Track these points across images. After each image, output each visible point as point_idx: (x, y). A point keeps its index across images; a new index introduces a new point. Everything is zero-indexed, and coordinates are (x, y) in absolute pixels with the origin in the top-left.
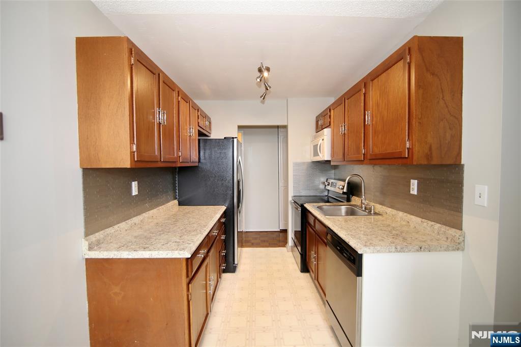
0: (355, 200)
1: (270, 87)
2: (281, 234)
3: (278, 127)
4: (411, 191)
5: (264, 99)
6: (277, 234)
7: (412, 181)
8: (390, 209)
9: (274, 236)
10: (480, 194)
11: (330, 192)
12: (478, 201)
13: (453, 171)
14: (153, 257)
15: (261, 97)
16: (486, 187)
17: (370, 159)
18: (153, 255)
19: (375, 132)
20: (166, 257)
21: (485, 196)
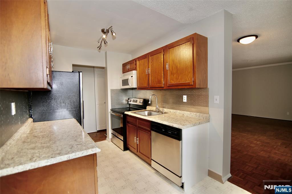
0: (148, 108)
1: (107, 43)
2: (98, 134)
3: (94, 67)
4: (184, 100)
5: (100, 49)
6: (96, 133)
7: (184, 96)
8: (172, 110)
9: (95, 135)
10: (216, 99)
11: (131, 105)
12: (215, 102)
13: (204, 91)
14: (70, 159)
15: (98, 48)
16: (219, 96)
17: (168, 86)
18: (71, 157)
19: (172, 73)
20: (82, 156)
21: (218, 99)
